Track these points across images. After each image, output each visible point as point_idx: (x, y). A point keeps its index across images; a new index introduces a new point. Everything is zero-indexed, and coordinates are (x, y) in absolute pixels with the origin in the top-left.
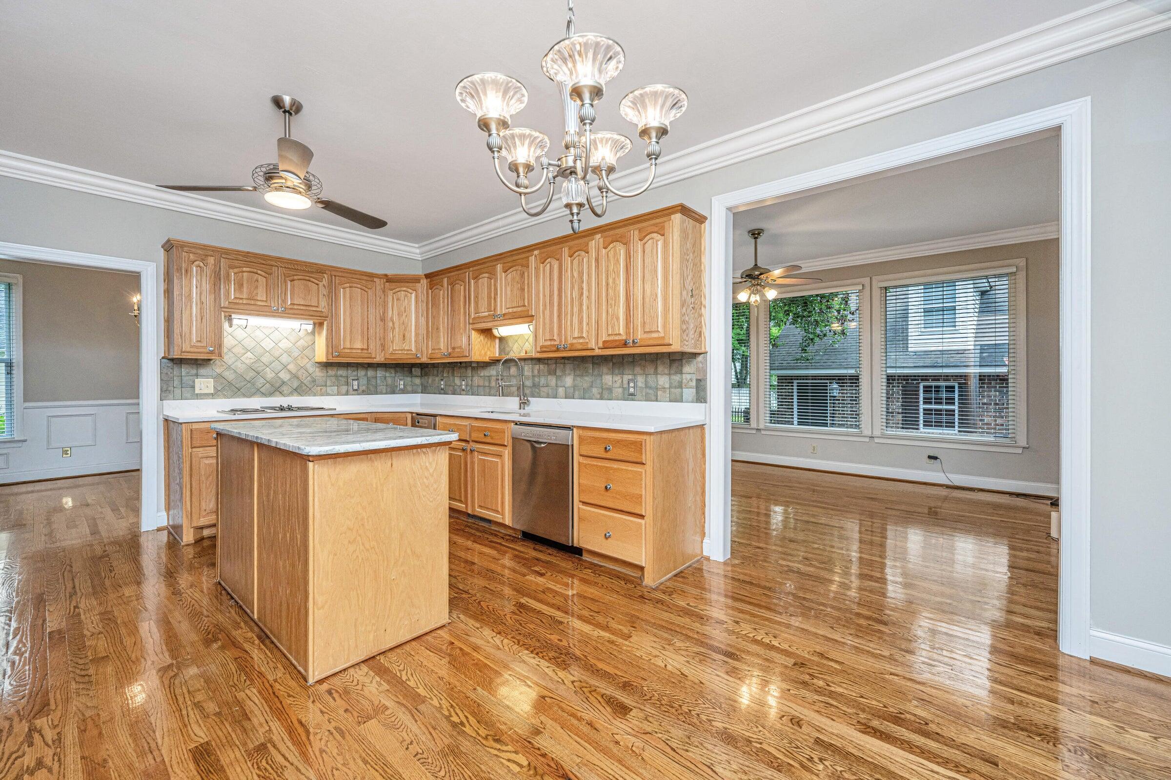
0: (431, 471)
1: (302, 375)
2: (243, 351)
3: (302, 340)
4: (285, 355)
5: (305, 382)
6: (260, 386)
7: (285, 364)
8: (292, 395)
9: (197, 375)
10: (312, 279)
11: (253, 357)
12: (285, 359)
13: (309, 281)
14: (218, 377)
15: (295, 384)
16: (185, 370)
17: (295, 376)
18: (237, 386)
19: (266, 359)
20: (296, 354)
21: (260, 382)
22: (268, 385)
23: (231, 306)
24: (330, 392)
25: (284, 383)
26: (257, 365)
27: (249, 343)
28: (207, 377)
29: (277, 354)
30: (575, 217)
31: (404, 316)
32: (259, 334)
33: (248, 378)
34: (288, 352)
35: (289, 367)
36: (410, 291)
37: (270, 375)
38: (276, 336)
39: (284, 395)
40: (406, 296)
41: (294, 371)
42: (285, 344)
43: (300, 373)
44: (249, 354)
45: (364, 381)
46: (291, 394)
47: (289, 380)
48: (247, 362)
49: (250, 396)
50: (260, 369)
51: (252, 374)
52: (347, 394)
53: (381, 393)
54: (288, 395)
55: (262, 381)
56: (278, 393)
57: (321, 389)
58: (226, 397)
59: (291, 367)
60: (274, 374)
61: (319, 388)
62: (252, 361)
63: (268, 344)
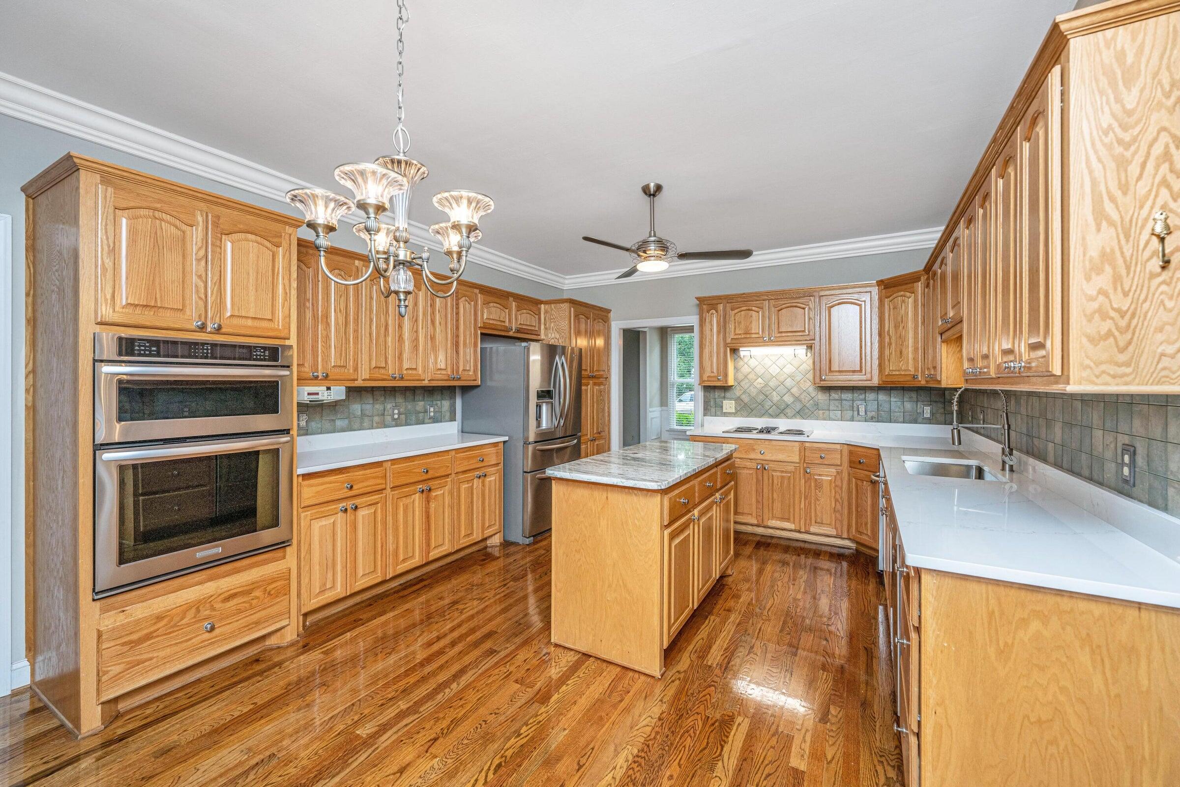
0: (642, 514)
1: (805, 398)
2: (755, 378)
3: (805, 364)
4: (789, 380)
5: (807, 405)
6: (768, 408)
7: (789, 388)
8: (796, 418)
9: (724, 398)
10: (799, 305)
11: (763, 382)
12: (789, 383)
13: (796, 307)
14: (738, 400)
15: (798, 407)
16: (717, 393)
17: (797, 399)
18: (751, 407)
19: (772, 384)
20: (798, 378)
21: (768, 404)
22: (774, 407)
23: (734, 341)
24: (833, 417)
25: (788, 406)
26: (766, 389)
27: (760, 370)
28: (731, 399)
29: (782, 379)
30: (402, 302)
31: (901, 328)
32: (768, 362)
33: (758, 401)
34: (791, 376)
35: (792, 391)
36: (908, 294)
37: (776, 398)
38: (781, 362)
39: (787, 417)
40: (903, 301)
41: (797, 395)
42: (789, 369)
43: (802, 397)
44: (760, 380)
45: (873, 406)
46: (794, 417)
47: (793, 402)
48: (758, 386)
49: (760, 417)
50: (768, 393)
51: (762, 397)
52: (852, 419)
53: (896, 422)
54: (791, 418)
55: (770, 403)
56: (782, 415)
57: (823, 413)
58: (742, 416)
59: (795, 390)
60: (779, 397)
61: (821, 412)
62: (762, 385)
63: (774, 370)
